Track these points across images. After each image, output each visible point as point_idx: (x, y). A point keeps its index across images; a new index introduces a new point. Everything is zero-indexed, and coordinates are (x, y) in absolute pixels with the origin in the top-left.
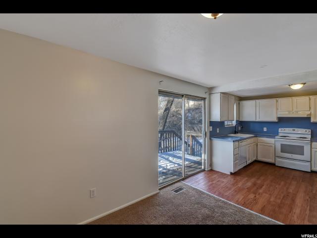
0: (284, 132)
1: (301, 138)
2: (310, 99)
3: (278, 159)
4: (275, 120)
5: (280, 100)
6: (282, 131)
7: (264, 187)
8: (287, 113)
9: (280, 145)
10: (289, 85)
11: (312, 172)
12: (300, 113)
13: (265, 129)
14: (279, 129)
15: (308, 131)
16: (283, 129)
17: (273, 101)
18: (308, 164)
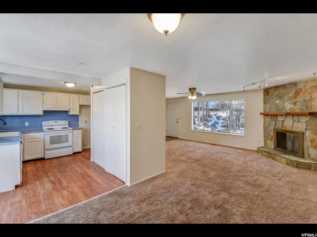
0: (48, 125)
1: (63, 128)
2: (69, 96)
4: (41, 113)
5: (46, 93)
7: (62, 180)
8: (52, 106)
9: (49, 138)
11: (74, 153)
12: (62, 107)
13: (27, 124)
14: (43, 122)
15: (67, 122)
16: (47, 122)
17: (40, 93)
18: (71, 148)
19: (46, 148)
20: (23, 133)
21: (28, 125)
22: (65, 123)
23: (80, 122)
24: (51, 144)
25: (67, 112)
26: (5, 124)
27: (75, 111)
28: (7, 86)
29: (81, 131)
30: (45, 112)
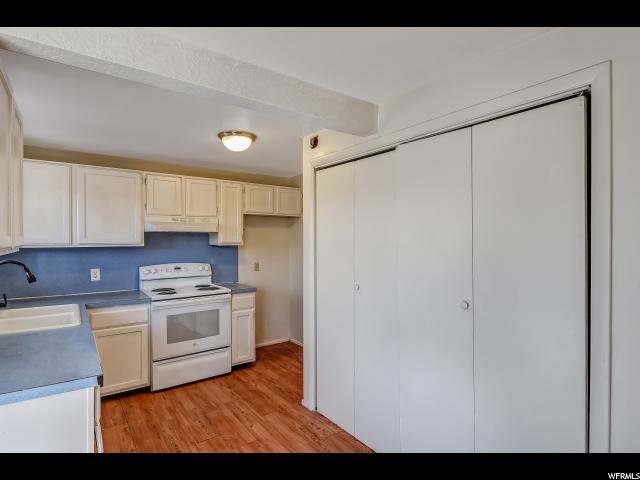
0: (157, 276)
2: (217, 188)
3: (159, 368)
4: (138, 240)
5: (151, 177)
6: (151, 276)
8: (169, 220)
9: (165, 320)
10: (221, 135)
11: (235, 368)
12: (197, 220)
13: (95, 275)
14: (141, 268)
15: (207, 267)
16: (152, 268)
17: (133, 177)
18: (225, 354)
19: (155, 358)
20: (88, 307)
21: (99, 278)
22: (200, 271)
23: (240, 268)
24: (170, 341)
25: (205, 236)
26: (32, 279)
27: (230, 232)
28: (33, 152)
29: (252, 296)
30: (149, 236)
